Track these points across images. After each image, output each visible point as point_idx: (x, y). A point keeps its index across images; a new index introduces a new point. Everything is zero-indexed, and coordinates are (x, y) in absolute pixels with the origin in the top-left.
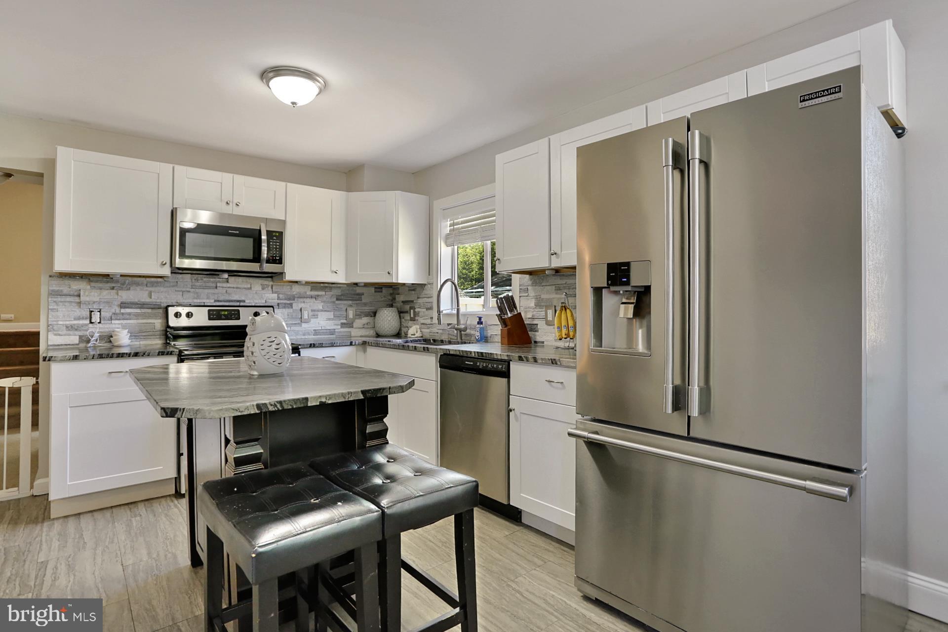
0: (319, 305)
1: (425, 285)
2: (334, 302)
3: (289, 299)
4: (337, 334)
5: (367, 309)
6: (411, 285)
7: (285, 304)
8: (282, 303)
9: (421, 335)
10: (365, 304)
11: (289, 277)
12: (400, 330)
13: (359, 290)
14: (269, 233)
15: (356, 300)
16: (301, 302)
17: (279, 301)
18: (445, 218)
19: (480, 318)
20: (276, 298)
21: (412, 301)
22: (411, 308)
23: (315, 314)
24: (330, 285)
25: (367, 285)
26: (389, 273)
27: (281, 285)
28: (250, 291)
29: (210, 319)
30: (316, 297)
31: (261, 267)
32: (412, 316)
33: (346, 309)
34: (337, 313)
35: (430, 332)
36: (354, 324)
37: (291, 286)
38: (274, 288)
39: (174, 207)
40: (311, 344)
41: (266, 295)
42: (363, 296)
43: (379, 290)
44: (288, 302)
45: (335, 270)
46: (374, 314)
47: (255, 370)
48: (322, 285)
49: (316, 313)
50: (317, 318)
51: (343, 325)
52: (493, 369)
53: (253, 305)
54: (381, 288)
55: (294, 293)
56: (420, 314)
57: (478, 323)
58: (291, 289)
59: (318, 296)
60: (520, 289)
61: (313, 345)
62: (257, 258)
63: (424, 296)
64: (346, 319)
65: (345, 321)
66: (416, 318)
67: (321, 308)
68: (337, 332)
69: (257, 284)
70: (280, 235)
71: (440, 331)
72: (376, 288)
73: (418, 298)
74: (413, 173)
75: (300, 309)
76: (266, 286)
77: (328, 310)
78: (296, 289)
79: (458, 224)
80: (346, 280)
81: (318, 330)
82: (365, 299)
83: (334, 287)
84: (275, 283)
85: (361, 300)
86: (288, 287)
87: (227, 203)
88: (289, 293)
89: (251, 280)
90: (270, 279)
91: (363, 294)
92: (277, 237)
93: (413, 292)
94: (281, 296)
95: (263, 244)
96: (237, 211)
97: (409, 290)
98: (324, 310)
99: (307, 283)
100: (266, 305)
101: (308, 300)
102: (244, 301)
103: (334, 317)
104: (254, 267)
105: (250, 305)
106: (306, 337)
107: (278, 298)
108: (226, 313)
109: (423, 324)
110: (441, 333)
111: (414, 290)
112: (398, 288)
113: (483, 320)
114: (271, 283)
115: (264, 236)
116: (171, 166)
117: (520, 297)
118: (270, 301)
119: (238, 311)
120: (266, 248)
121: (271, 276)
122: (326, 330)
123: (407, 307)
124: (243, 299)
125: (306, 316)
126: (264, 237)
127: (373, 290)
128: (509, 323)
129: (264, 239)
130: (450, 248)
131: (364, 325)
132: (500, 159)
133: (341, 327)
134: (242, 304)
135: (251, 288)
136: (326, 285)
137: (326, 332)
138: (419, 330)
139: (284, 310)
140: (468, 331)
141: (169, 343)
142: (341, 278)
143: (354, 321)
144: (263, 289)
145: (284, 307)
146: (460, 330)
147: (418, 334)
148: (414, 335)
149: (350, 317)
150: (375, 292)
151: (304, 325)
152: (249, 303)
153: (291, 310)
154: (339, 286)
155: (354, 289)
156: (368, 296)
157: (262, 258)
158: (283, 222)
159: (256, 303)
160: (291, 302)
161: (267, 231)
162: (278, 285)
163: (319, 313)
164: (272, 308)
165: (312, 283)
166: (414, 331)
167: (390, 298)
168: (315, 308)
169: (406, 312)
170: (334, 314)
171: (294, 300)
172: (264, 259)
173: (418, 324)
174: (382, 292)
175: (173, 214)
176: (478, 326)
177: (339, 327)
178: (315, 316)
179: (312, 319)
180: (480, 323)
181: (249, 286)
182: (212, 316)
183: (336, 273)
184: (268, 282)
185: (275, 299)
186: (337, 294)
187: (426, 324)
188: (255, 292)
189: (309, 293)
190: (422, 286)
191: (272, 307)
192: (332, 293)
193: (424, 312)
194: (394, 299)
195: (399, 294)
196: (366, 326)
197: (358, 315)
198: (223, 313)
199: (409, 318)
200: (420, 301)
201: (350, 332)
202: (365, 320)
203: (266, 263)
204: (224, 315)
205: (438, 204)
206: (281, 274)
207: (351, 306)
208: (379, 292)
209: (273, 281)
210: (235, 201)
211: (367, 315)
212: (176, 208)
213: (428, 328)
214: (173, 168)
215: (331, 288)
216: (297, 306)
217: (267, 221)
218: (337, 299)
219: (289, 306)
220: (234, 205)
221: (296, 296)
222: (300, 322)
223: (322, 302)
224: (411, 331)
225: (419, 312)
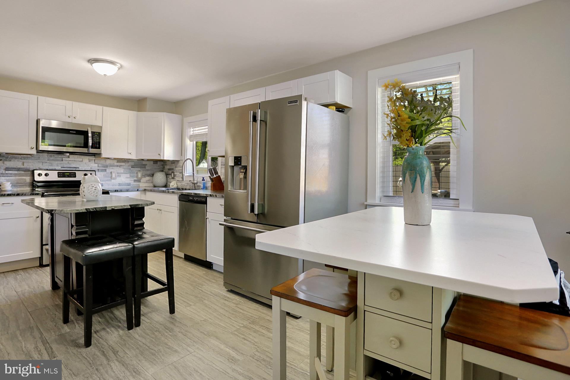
0: (121, 170)
1: (179, 161)
2: (130, 169)
3: (104, 167)
4: (131, 185)
5: (149, 172)
6: (172, 161)
7: (102, 169)
8: (101, 169)
9: (177, 186)
10: (148, 170)
11: (104, 156)
12: (167, 183)
13: (144, 163)
14: (93, 133)
15: (143, 168)
16: (111, 169)
17: (99, 168)
18: (190, 127)
19: (203, 178)
20: (97, 166)
21: (173, 169)
22: (172, 172)
23: (119, 175)
24: (128, 160)
25: (148, 160)
26: (159, 155)
27: (100, 160)
28: (82, 162)
29: (59, 177)
30: (120, 166)
31: (88, 150)
32: (173, 176)
33: (137, 173)
34: (132, 175)
35: (181, 185)
36: (141, 180)
37: (106, 160)
38: (96, 161)
39: (38, 118)
40: (116, 190)
41: (92, 165)
42: (146, 166)
43: (156, 163)
44: (104, 168)
45: (130, 152)
46: (153, 175)
47: (84, 199)
48: (123, 160)
49: (120, 174)
50: (120, 177)
51: (135, 181)
52: (200, 201)
53: (84, 170)
54: (157, 162)
55: (107, 164)
56: (177, 175)
57: (202, 180)
58: (106, 162)
59: (121, 165)
60: (221, 164)
61: (116, 191)
62: (86, 145)
63: (179, 166)
64: (137, 178)
65: (136, 179)
66: (175, 178)
67: (122, 172)
68: (132, 185)
69: (86, 159)
70: (99, 134)
71: (186, 184)
72: (154, 162)
73: (176, 167)
74: (174, 103)
75: (110, 172)
76: (91, 160)
77: (126, 173)
78: (108, 162)
79: (195, 130)
80: (136, 158)
81: (120, 183)
82: (147, 168)
83: (130, 161)
84: (96, 159)
85: (146, 168)
86: (104, 161)
87: (69, 117)
88: (105, 164)
89: (83, 157)
90: (93, 156)
91: (146, 165)
92: (97, 136)
93: (173, 164)
94: (100, 165)
95: (89, 138)
96: (75, 121)
97: (172, 163)
98: (124, 173)
99: (115, 159)
100: (91, 170)
101: (115, 168)
102: (78, 168)
103: (130, 176)
104: (85, 150)
105: (82, 170)
106: (114, 187)
107: (98, 166)
108: (68, 174)
109: (178, 181)
110: (186, 185)
111: (174, 163)
112: (166, 162)
113: (204, 179)
114: (94, 158)
115: (90, 134)
116: (36, 96)
117: (221, 168)
118: (93, 168)
119: (75, 173)
120: (91, 141)
121: (94, 155)
122: (126, 183)
123: (170, 172)
124: (78, 166)
125: (114, 176)
126: (90, 135)
127: (152, 162)
128: (214, 180)
129: (90, 136)
130: (192, 142)
131: (147, 181)
132: (211, 103)
133: (134, 182)
134: (77, 169)
135: (82, 161)
136: (126, 160)
137: (126, 185)
138: (176, 184)
139: (101, 172)
140: (198, 184)
141: (35, 190)
142: (133, 157)
143: (141, 179)
144: (89, 161)
145: (102, 171)
146: (194, 184)
147: (175, 186)
148: (173, 186)
149: (139, 177)
150: (154, 164)
151: (113, 181)
152: (81, 169)
153: (105, 173)
154: (133, 160)
155: (142, 162)
156: (149, 166)
157: (89, 146)
158: (101, 127)
159: (86, 169)
160: (106, 168)
161: (92, 132)
162: (98, 160)
163: (122, 175)
164: (94, 172)
165: (118, 159)
166: (173, 184)
167: (162, 167)
168: (119, 172)
169: (170, 174)
170: (130, 175)
171: (107, 167)
173: (175, 181)
174: (157, 164)
175: (38, 122)
176: (202, 182)
177: (133, 182)
178: (119, 176)
179: (117, 178)
180: (203, 180)
181: (81, 160)
182: (60, 175)
183: (131, 154)
184: (93, 158)
185: (96, 167)
186: (132, 165)
187: (180, 181)
188: (85, 163)
189: (116, 164)
190: (178, 161)
191: (95, 171)
192: (129, 164)
193: (178, 174)
194: (164, 167)
195: (166, 165)
197: (144, 176)
198: (66, 174)
199: (171, 178)
200: (177, 169)
201: (139, 185)
202: (148, 178)
203: (91, 148)
204: (67, 175)
205: (187, 120)
206: (99, 154)
207: (140, 171)
208: (155, 164)
209: (95, 157)
210: (74, 116)
211: (149, 176)
212: (39, 119)
213: (180, 183)
214: (38, 98)
215: (128, 161)
216: (109, 170)
217: (92, 126)
218: (132, 167)
219: (104, 170)
220: (73, 118)
221: (108, 165)
222: (110, 179)
223: (123, 168)
224: (171, 184)
225: (176, 174)
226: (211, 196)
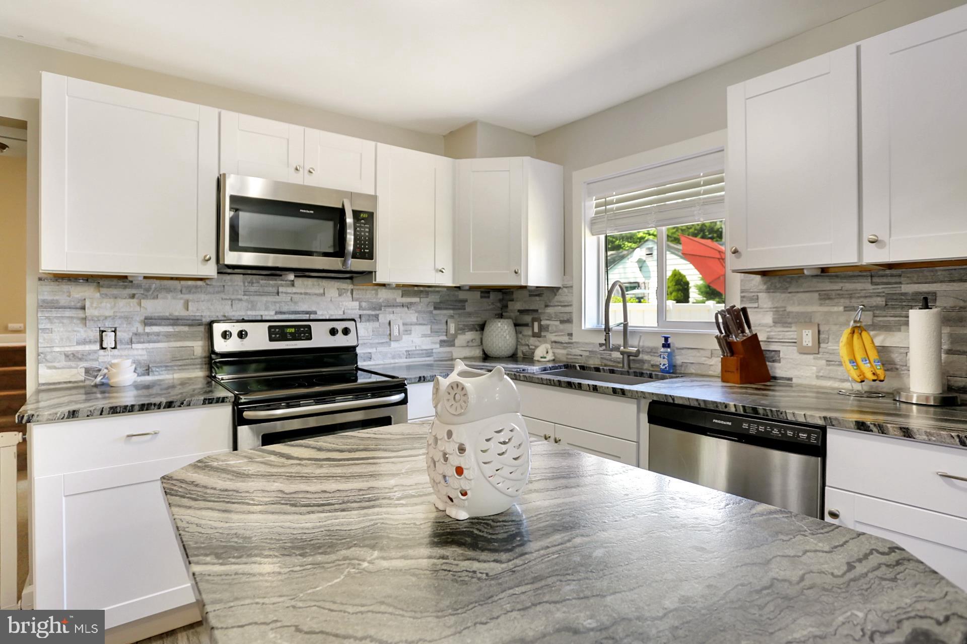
0: (412, 316)
1: (558, 289)
2: (431, 312)
3: (374, 309)
4: (435, 355)
5: (473, 320)
6: (535, 288)
7: (369, 315)
8: (365, 315)
9: (553, 358)
10: (469, 314)
11: (380, 278)
12: (517, 349)
13: (462, 295)
14: (356, 214)
15: (459, 309)
16: (390, 313)
17: (361, 312)
18: (590, 194)
19: (666, 339)
20: (358, 307)
21: (536, 311)
22: (534, 320)
23: (407, 328)
24: (427, 289)
25: (472, 288)
26: (516, 273)
27: (363, 289)
28: (323, 298)
29: (271, 339)
30: (408, 306)
31: (344, 263)
32: (536, 330)
33: (447, 322)
34: (436, 327)
35: (567, 354)
36: (456, 341)
37: (377, 290)
38: (354, 293)
39: (221, 173)
41: (345, 304)
42: (466, 303)
43: (486, 295)
44: (373, 313)
45: (440, 268)
46: (482, 327)
48: (416, 288)
49: (409, 327)
50: (410, 334)
51: (443, 343)
52: (785, 439)
53: (327, 318)
54: (489, 292)
55: (381, 301)
56: (550, 328)
57: (664, 346)
58: (377, 294)
59: (411, 304)
62: (339, 251)
63: (556, 304)
64: (446, 335)
65: (444, 338)
66: (543, 334)
67: (415, 320)
68: (435, 353)
69: (332, 288)
70: (371, 216)
71: (587, 354)
72: (482, 292)
73: (547, 306)
74: (535, 137)
75: (388, 321)
76: (343, 291)
77: (424, 322)
78: (383, 294)
79: (612, 203)
80: (453, 283)
81: (411, 351)
82: (469, 309)
83: (431, 292)
84: (355, 287)
85: (465, 309)
86: (373, 292)
87: (297, 169)
88: (375, 300)
89: (325, 283)
90: (349, 281)
91: (466, 301)
92: (366, 218)
93: (537, 298)
94: (364, 304)
95: (348, 231)
96: (310, 181)
97: (530, 295)
98: (418, 323)
99: (398, 286)
100: (345, 317)
101: (399, 310)
102: (315, 313)
103: (431, 332)
104: (334, 263)
105: (324, 318)
106: (397, 361)
107: (361, 308)
108: (293, 330)
109: (555, 342)
110: (587, 356)
111: (539, 295)
112: (512, 293)
113: (670, 341)
114: (351, 287)
115: (349, 218)
116: (216, 111)
118: (349, 311)
119: (309, 327)
120: (352, 237)
121: (351, 276)
122: (422, 350)
123: (527, 318)
124: (314, 309)
125: (395, 332)
126: (349, 220)
127: (478, 294)
128: (740, 348)
129: (350, 223)
130: (595, 237)
131: (468, 342)
132: (737, 92)
133: (441, 346)
134: (313, 317)
135: (324, 293)
136: (421, 289)
137: (422, 354)
138: (550, 351)
139: (368, 324)
140: (641, 356)
141: (215, 377)
142: (446, 280)
143: (456, 337)
144: (340, 295)
145: (368, 320)
146: (629, 355)
147: (550, 357)
148: (545, 358)
149: (451, 332)
150: (481, 297)
151: (393, 344)
152: (322, 315)
153: (376, 324)
154: (437, 289)
155: (457, 293)
156: (473, 301)
157: (346, 251)
158: (374, 198)
159: (332, 315)
160: (377, 312)
161: (354, 211)
162: (360, 289)
163: (413, 328)
164: (353, 322)
165: (404, 286)
166: (543, 352)
167: (499, 305)
168: (408, 321)
169: (526, 325)
170: (431, 328)
171: (381, 310)
172: (349, 252)
173: (546, 342)
174: (489, 297)
175: (220, 184)
176: (662, 350)
177: (438, 346)
178: (408, 332)
179: (404, 336)
180: (666, 345)
181: (322, 291)
182: (276, 333)
183: (442, 272)
184: (347, 285)
185: (356, 309)
186: (435, 301)
187: (562, 343)
188: (329, 300)
189: (400, 300)
190: (553, 290)
191: (353, 320)
192: (428, 300)
193: (556, 326)
194: (507, 306)
195: (512, 300)
196: (470, 344)
197: (461, 330)
198: (289, 330)
199: (530, 333)
200: (550, 310)
201: (451, 352)
202: (470, 335)
203: (352, 258)
204: (291, 333)
205: (579, 177)
206: (369, 275)
207: (452, 317)
208: (485, 297)
209: (353, 283)
210: (307, 168)
211: (472, 328)
212: (224, 175)
213: (565, 348)
214: (220, 114)
215: (427, 293)
216: (384, 317)
217: (351, 195)
218: (435, 308)
219: (374, 318)
220: (306, 172)
221: (383, 304)
222: (388, 340)
223: (416, 312)
224: (539, 353)
225: (548, 326)
226: (871, 431)
